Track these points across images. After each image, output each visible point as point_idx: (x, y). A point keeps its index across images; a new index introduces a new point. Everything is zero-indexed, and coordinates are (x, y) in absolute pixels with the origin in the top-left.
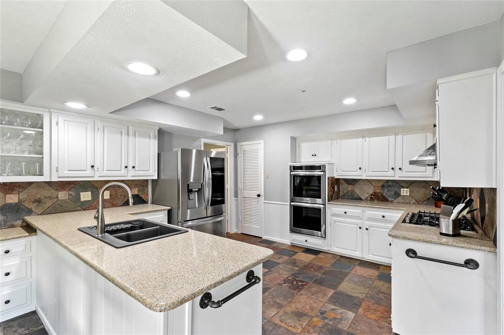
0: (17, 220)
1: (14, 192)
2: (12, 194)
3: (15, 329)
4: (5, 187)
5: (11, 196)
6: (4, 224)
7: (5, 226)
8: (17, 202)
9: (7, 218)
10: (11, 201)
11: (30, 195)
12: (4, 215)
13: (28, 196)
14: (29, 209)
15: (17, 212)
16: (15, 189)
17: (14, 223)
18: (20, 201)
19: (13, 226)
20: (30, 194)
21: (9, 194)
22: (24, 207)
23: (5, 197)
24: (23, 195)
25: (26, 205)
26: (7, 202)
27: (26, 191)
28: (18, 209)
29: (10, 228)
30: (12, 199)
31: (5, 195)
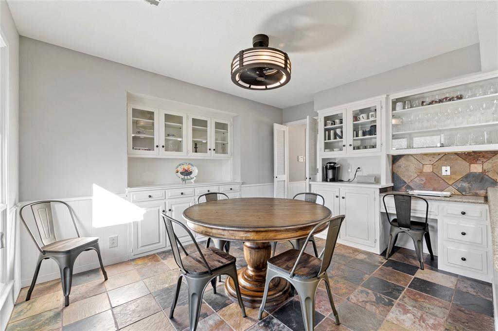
0: (481, 190)
1: (478, 162)
2: (476, 163)
3: (466, 286)
4: (470, 157)
5: (476, 165)
6: (469, 191)
7: (470, 193)
8: (481, 171)
9: (472, 186)
10: (475, 171)
11: (495, 166)
12: (469, 183)
13: (493, 167)
14: (493, 180)
15: (481, 181)
16: (479, 159)
17: (478, 192)
18: (484, 172)
19: (476, 195)
20: (494, 164)
21: (474, 164)
22: (488, 178)
23: (470, 166)
24: (488, 165)
25: (490, 176)
26: (471, 171)
27: (490, 161)
28: (482, 179)
29: (474, 196)
30: (476, 168)
31: (470, 164)
